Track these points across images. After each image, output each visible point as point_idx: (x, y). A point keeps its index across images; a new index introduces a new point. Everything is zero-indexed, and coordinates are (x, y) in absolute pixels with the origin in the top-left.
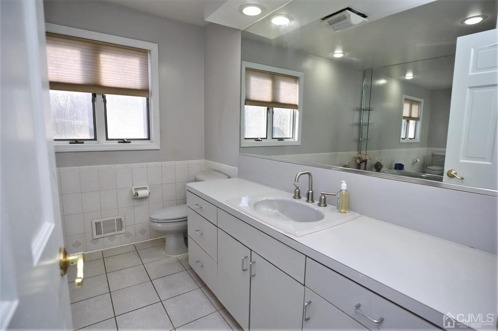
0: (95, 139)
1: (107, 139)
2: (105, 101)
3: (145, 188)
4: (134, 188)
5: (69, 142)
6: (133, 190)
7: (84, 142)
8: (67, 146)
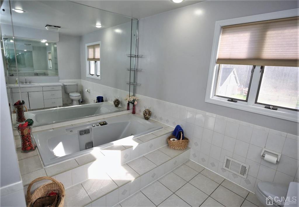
0: (246, 101)
1: (256, 102)
2: (262, 72)
3: (276, 156)
4: (264, 149)
5: (228, 99)
6: (263, 151)
7: (238, 101)
8: (226, 102)
